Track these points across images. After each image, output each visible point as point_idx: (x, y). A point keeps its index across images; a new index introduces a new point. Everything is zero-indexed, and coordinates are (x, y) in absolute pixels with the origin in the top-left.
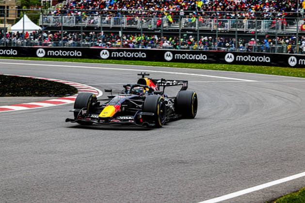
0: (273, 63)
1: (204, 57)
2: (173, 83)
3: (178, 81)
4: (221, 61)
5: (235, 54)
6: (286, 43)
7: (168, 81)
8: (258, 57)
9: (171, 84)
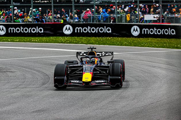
0: (114, 34)
1: (41, 30)
2: (102, 54)
3: (106, 53)
4: (59, 33)
5: (74, 26)
6: (125, 12)
7: (98, 52)
8: (98, 28)
9: (101, 55)
